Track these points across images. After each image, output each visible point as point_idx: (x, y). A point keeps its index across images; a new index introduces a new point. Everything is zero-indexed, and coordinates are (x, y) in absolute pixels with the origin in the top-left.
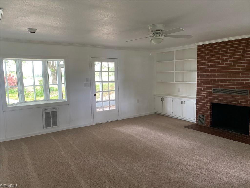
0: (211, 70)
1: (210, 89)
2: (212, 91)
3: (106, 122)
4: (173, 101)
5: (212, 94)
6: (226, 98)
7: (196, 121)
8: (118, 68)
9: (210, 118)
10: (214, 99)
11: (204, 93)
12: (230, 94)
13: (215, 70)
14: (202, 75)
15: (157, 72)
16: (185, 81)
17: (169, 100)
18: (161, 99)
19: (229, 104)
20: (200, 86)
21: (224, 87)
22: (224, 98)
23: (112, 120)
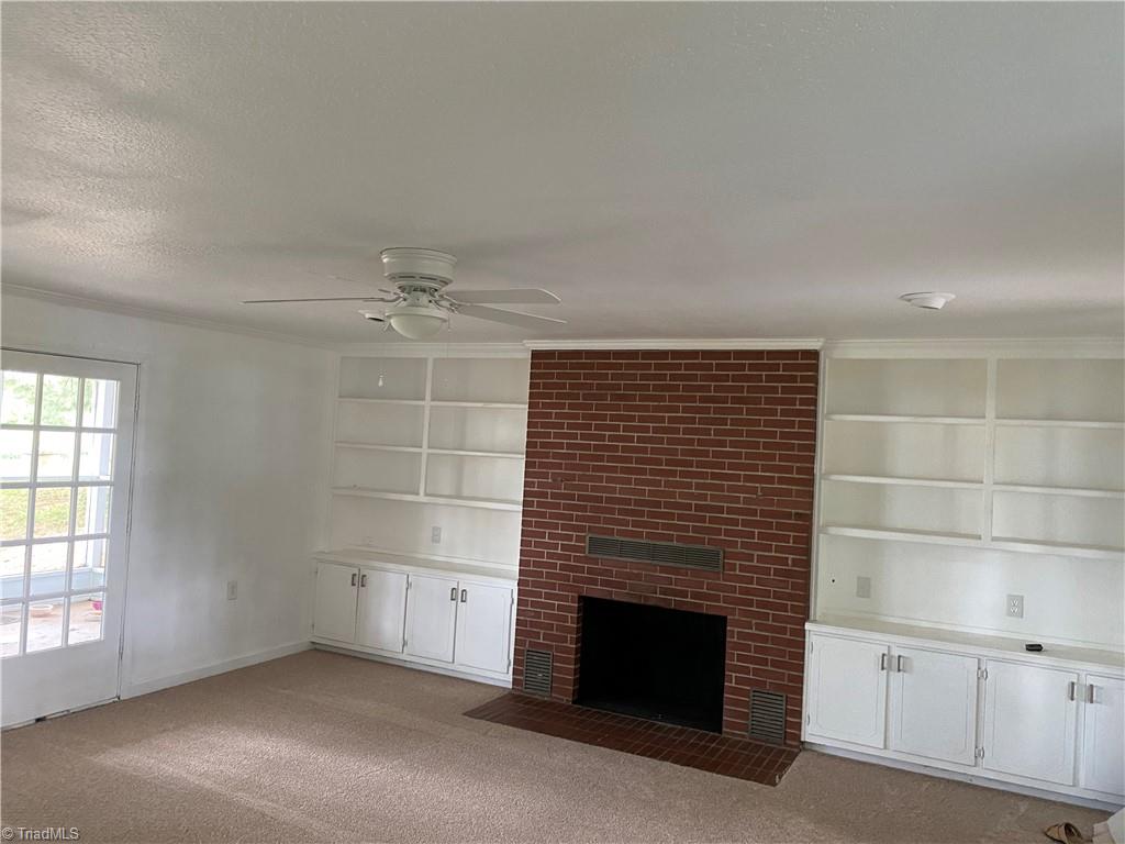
0: (582, 457)
1: (579, 539)
2: (584, 548)
3: (38, 720)
4: (409, 585)
5: (586, 560)
6: (638, 577)
7: (515, 682)
8: (136, 412)
9: (572, 667)
10: (594, 582)
11: (550, 556)
12: (655, 562)
13: (600, 458)
14: (545, 476)
15: (339, 445)
16: (466, 493)
17: (391, 582)
18: (354, 575)
19: (651, 603)
20: (538, 524)
21: (632, 534)
22: (629, 576)
23: (75, 706)
